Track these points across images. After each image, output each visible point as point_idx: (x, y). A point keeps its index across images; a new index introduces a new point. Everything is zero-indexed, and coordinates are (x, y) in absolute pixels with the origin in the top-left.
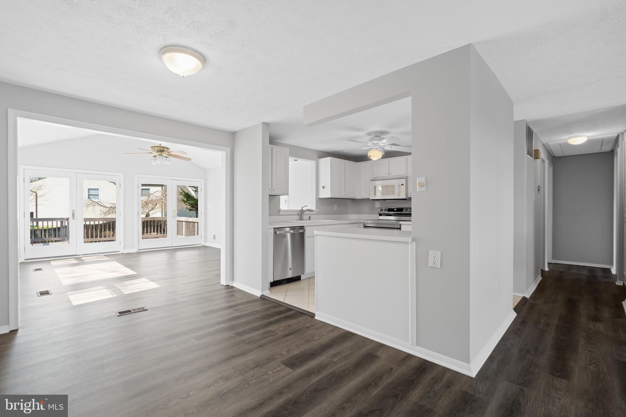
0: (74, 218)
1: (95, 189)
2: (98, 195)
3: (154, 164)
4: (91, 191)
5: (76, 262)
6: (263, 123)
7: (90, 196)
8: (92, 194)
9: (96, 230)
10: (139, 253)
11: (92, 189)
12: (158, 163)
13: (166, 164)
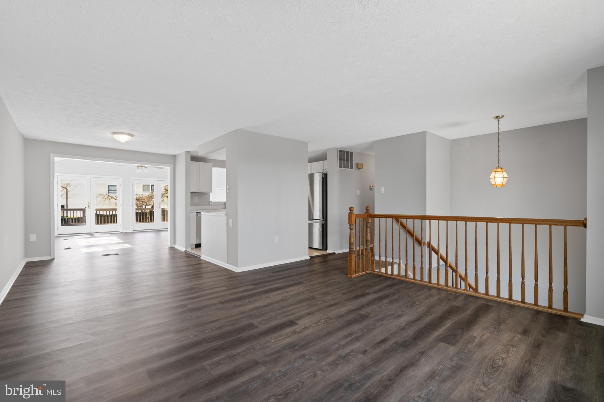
0: (89, 208)
1: (113, 186)
2: (116, 190)
3: (138, 172)
4: (110, 187)
5: (89, 236)
6: (186, 151)
7: (110, 192)
8: (111, 189)
9: (107, 218)
10: (134, 232)
11: (111, 186)
12: (140, 171)
13: (145, 171)
